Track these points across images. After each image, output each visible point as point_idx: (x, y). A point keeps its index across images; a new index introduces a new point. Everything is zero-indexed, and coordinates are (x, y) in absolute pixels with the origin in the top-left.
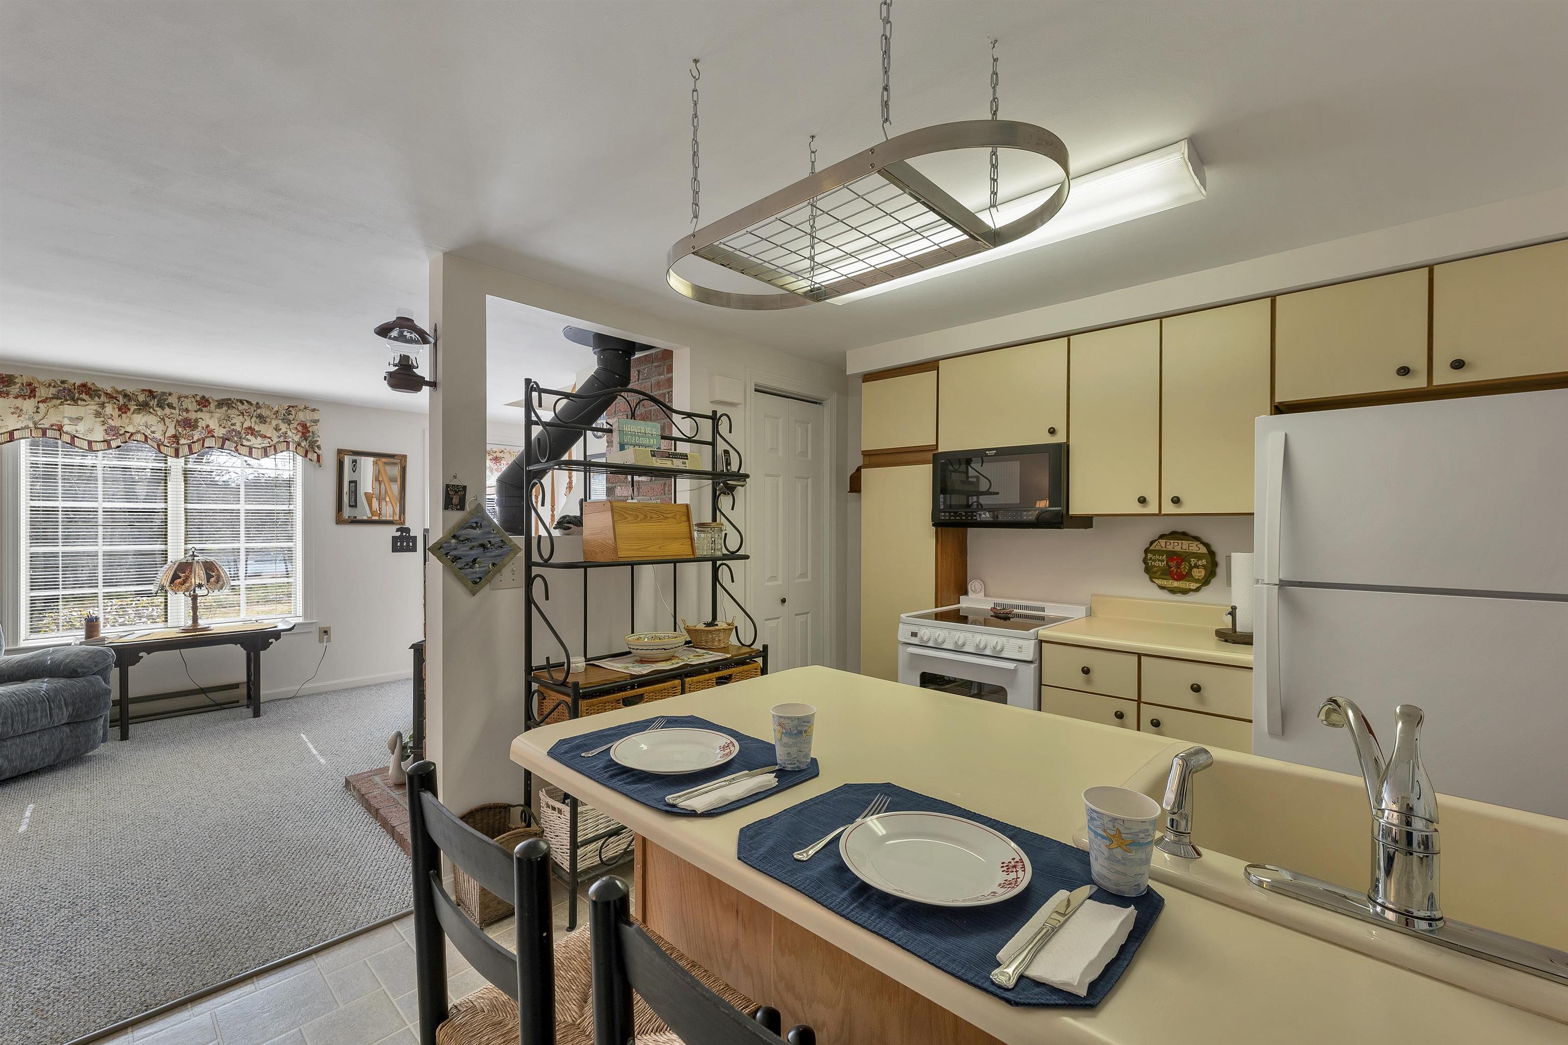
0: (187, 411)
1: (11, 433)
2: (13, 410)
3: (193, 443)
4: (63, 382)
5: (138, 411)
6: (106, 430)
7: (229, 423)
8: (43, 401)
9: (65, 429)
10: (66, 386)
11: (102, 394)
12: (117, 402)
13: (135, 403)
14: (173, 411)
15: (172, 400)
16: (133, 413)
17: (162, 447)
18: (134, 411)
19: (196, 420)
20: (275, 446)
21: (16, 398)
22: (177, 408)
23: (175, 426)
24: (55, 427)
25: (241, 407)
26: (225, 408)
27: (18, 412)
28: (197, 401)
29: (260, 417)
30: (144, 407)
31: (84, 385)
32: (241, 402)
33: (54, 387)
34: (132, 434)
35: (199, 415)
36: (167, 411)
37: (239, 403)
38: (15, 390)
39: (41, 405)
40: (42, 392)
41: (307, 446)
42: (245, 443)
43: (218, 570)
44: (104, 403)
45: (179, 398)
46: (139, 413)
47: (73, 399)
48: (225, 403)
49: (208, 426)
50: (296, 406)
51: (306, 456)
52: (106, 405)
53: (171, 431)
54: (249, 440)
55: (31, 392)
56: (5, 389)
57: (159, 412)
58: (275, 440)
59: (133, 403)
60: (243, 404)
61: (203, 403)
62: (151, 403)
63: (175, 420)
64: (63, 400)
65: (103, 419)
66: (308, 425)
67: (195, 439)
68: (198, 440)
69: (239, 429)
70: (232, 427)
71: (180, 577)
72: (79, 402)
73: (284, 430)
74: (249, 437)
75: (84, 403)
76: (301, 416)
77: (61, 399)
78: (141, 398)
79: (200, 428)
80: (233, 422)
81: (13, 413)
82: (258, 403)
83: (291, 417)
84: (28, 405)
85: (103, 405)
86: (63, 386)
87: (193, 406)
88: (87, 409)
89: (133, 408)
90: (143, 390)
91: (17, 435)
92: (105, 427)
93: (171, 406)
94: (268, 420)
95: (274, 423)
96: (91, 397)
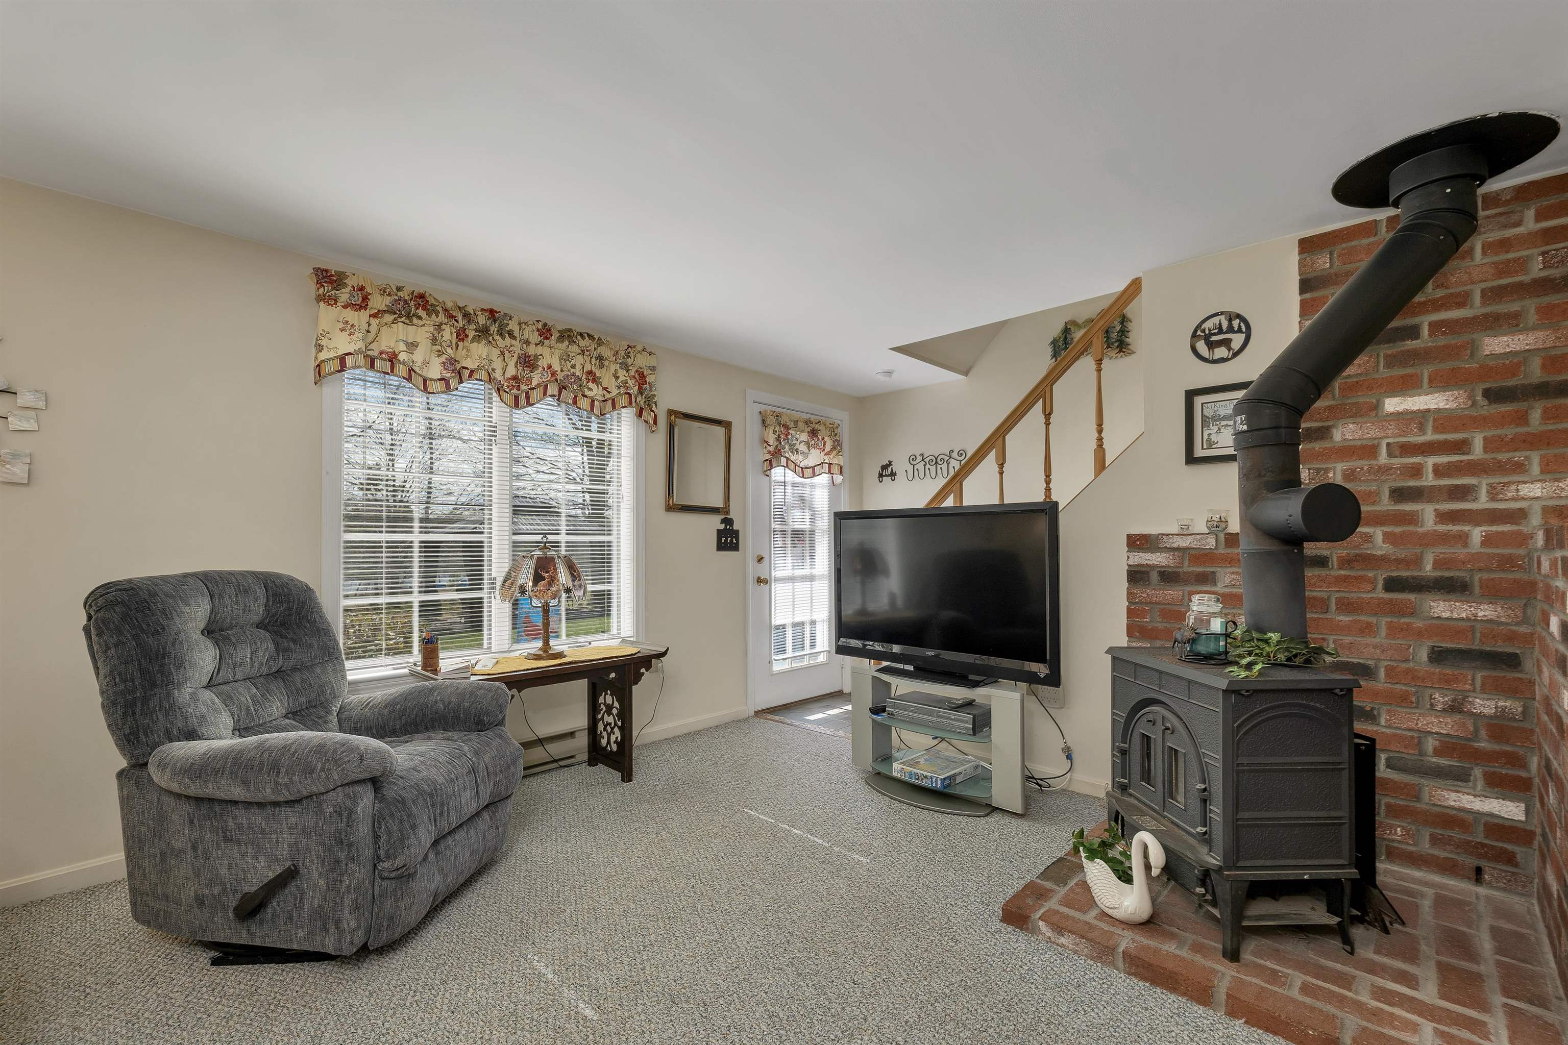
0: (528, 342)
1: (342, 359)
2: (341, 325)
3: (532, 389)
4: (399, 289)
5: (477, 339)
6: (444, 363)
7: (569, 364)
8: (374, 316)
9: (402, 357)
10: (401, 294)
11: (440, 310)
12: (456, 323)
13: (475, 327)
14: (514, 342)
15: (513, 326)
16: (472, 341)
17: (502, 392)
18: (473, 338)
19: (536, 357)
20: (613, 400)
21: (345, 307)
22: (518, 339)
23: (516, 363)
24: (384, 356)
25: (582, 343)
26: (566, 343)
27: (347, 327)
28: (538, 330)
29: (600, 358)
30: (483, 333)
31: (422, 296)
32: (581, 335)
33: (389, 295)
34: (472, 372)
35: (539, 350)
36: (508, 341)
37: (579, 338)
38: (344, 296)
39: (375, 322)
40: (378, 302)
41: (642, 403)
42: (587, 393)
43: (555, 570)
44: (441, 324)
45: (520, 324)
46: (479, 342)
47: (409, 316)
48: (567, 335)
49: (550, 367)
50: (635, 347)
51: (640, 415)
52: (444, 327)
53: (511, 371)
54: (591, 390)
55: (363, 300)
56: (333, 292)
57: (501, 343)
58: (615, 392)
59: (473, 327)
60: (583, 338)
61: (545, 332)
62: (492, 329)
63: (516, 355)
64: (396, 316)
65: (439, 347)
66: (645, 373)
67: (534, 383)
68: (539, 385)
69: (578, 373)
70: (572, 370)
71: (544, 579)
72: (415, 320)
73: (622, 378)
74: (590, 385)
75: (421, 323)
76: (642, 361)
77: (395, 313)
78: (482, 320)
79: (540, 369)
80: (573, 362)
81: (342, 330)
82: (599, 339)
83: (630, 361)
84: (359, 318)
85: (439, 328)
86: (399, 294)
87: (535, 338)
88: (421, 332)
89: (471, 334)
90: (482, 310)
91: (349, 361)
92: (443, 358)
93: (511, 335)
94: (606, 363)
95: (613, 367)
96: (429, 314)
